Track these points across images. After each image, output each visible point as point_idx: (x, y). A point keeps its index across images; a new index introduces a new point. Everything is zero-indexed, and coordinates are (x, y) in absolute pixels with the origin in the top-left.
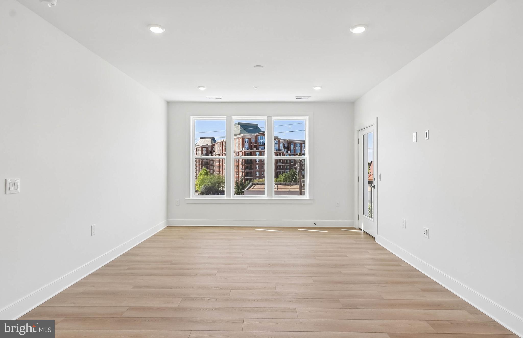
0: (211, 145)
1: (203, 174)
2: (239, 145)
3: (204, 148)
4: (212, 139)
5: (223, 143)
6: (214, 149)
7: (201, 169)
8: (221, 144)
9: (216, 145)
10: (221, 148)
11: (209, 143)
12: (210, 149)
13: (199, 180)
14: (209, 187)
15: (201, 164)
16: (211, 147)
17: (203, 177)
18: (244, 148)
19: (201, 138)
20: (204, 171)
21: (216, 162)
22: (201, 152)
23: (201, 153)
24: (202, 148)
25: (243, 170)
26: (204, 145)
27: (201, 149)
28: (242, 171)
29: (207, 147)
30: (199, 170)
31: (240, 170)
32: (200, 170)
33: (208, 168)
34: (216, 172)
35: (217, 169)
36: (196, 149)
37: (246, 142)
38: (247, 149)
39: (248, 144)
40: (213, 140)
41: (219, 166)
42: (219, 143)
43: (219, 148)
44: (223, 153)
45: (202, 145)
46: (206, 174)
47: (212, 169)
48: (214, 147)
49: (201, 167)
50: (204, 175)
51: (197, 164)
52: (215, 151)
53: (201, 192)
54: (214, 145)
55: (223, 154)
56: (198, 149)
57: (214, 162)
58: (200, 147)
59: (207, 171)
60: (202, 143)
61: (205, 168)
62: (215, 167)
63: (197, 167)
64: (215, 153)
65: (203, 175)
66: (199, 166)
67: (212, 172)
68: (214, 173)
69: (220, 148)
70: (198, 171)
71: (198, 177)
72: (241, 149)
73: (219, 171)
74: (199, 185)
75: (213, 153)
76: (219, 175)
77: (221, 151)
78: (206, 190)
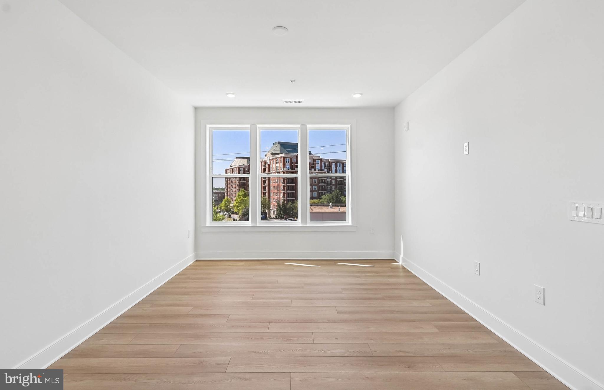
0: (246, 166)
2: (280, 165)
3: (240, 168)
4: (247, 159)
11: (245, 162)
12: (247, 170)
13: (237, 202)
15: (238, 185)
17: (241, 198)
18: (285, 168)
19: (237, 158)
20: (242, 193)
24: (239, 168)
26: (241, 165)
27: (237, 169)
28: (284, 192)
29: (244, 167)
32: (237, 191)
37: (287, 162)
45: (239, 166)
49: (239, 188)
50: (242, 196)
56: (234, 170)
59: (245, 192)
60: (237, 163)
61: (243, 189)
65: (241, 197)
72: (282, 169)
74: (238, 207)
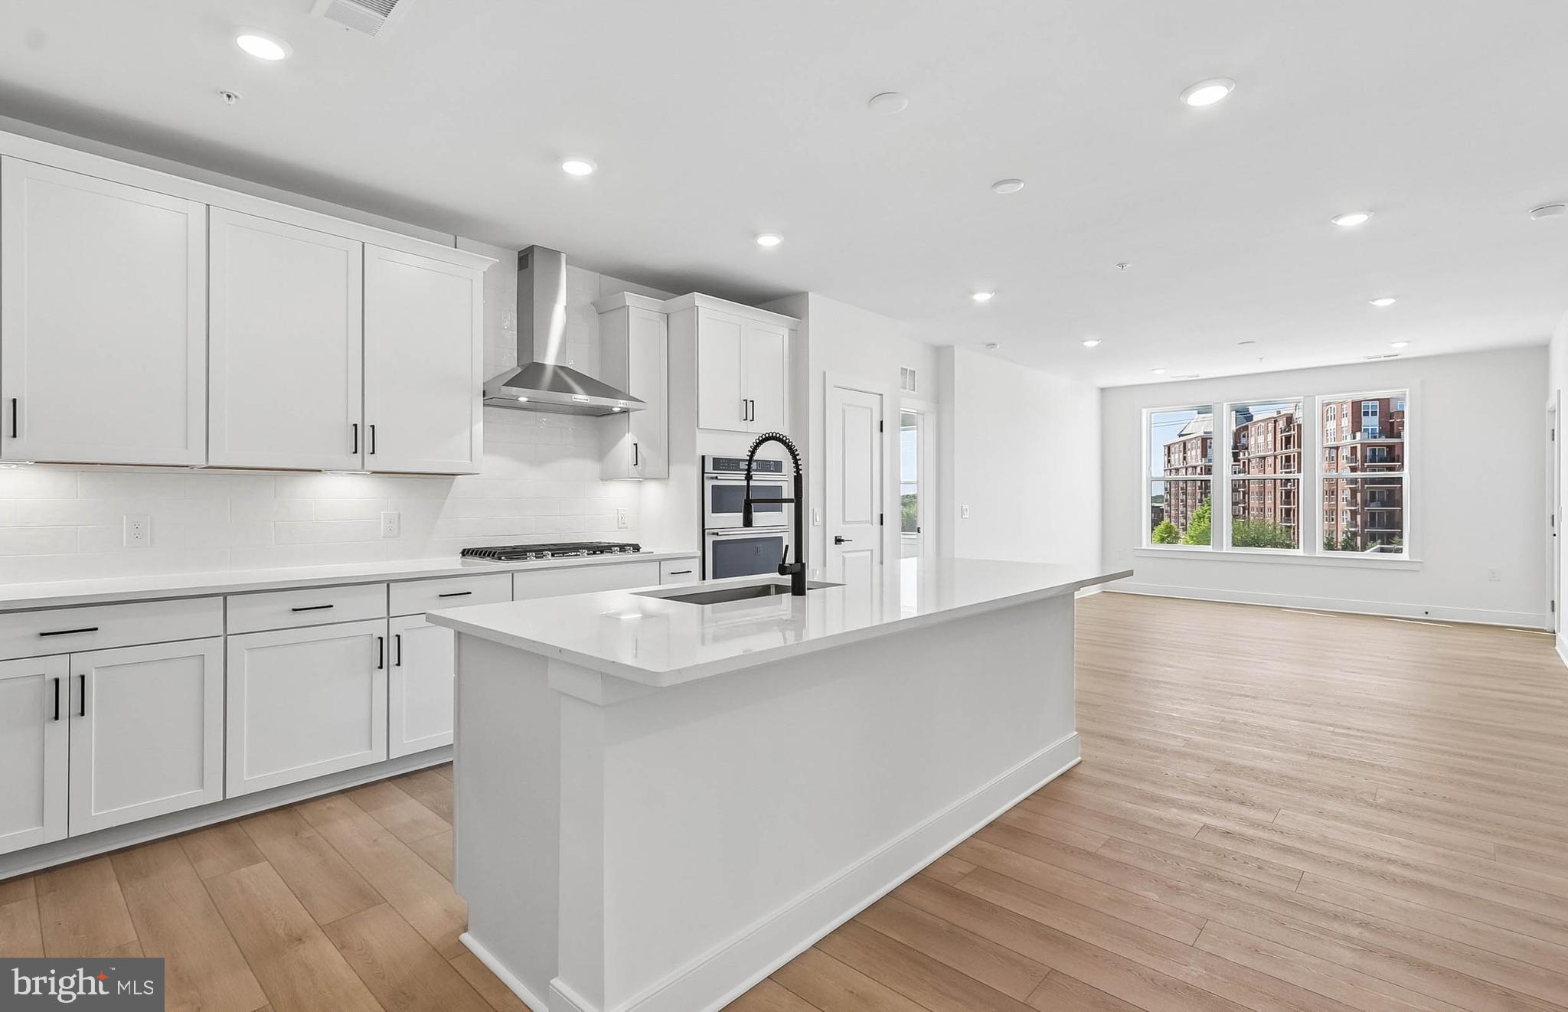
5: (1275, 422)
6: (1243, 441)
7: (1201, 501)
8: (1270, 424)
9: (1253, 429)
10: (1270, 437)
22: (1199, 451)
23: (1199, 457)
25: (1356, 505)
30: (1194, 506)
31: (1342, 505)
34: (1251, 512)
35: (1254, 503)
36: (1185, 444)
38: (1375, 437)
39: (1376, 419)
40: (1243, 412)
42: (1263, 424)
43: (1261, 439)
44: (1278, 451)
48: (1244, 436)
52: (1247, 449)
54: (1246, 428)
55: (1279, 457)
58: (1196, 438)
62: (1247, 496)
64: (1246, 453)
66: (1194, 495)
67: (1239, 511)
68: (1244, 513)
70: (1189, 509)
71: (1191, 524)
73: (1262, 510)
75: (1241, 453)
76: (1263, 522)
77: (1271, 446)
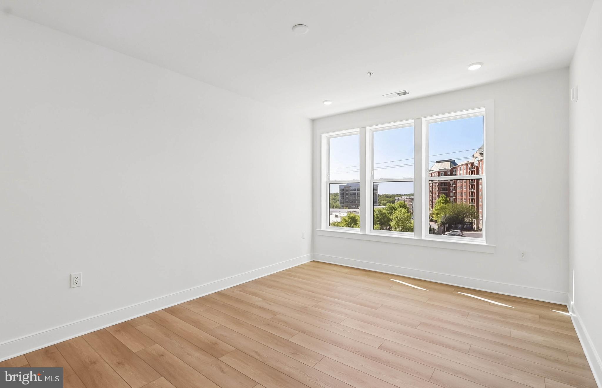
0: (450, 168)
1: (441, 201)
3: (441, 173)
4: (451, 162)
5: (467, 165)
8: (465, 166)
9: (458, 168)
10: (465, 171)
11: (447, 166)
13: (436, 209)
14: (452, 217)
15: (438, 191)
16: (450, 171)
17: (441, 205)
19: (437, 162)
20: (442, 199)
21: (458, 188)
26: (441, 169)
29: (445, 171)
32: (437, 197)
33: (447, 195)
40: (453, 162)
41: (462, 193)
42: (462, 166)
45: (439, 170)
46: (446, 202)
47: (452, 197)
48: (454, 171)
49: (438, 194)
50: (443, 203)
51: (433, 191)
53: (442, 222)
54: (455, 168)
56: (433, 175)
57: (455, 188)
58: (435, 172)
59: (446, 198)
60: (438, 167)
61: (444, 195)
62: (456, 194)
63: (433, 194)
65: (441, 203)
66: (435, 193)
67: (453, 200)
69: (463, 172)
70: (434, 199)
71: (435, 205)
74: (437, 214)
76: (462, 204)
78: (448, 221)
